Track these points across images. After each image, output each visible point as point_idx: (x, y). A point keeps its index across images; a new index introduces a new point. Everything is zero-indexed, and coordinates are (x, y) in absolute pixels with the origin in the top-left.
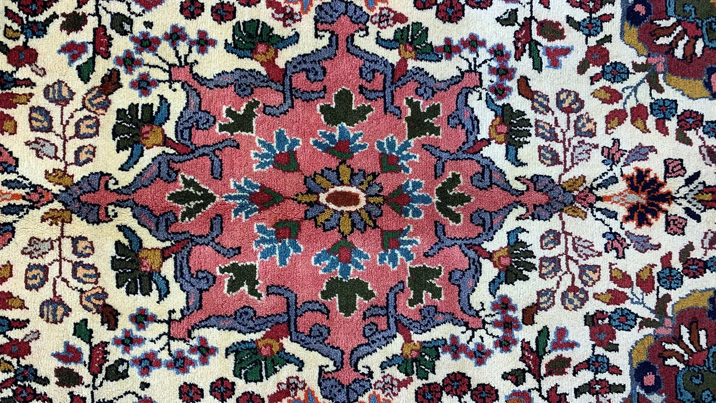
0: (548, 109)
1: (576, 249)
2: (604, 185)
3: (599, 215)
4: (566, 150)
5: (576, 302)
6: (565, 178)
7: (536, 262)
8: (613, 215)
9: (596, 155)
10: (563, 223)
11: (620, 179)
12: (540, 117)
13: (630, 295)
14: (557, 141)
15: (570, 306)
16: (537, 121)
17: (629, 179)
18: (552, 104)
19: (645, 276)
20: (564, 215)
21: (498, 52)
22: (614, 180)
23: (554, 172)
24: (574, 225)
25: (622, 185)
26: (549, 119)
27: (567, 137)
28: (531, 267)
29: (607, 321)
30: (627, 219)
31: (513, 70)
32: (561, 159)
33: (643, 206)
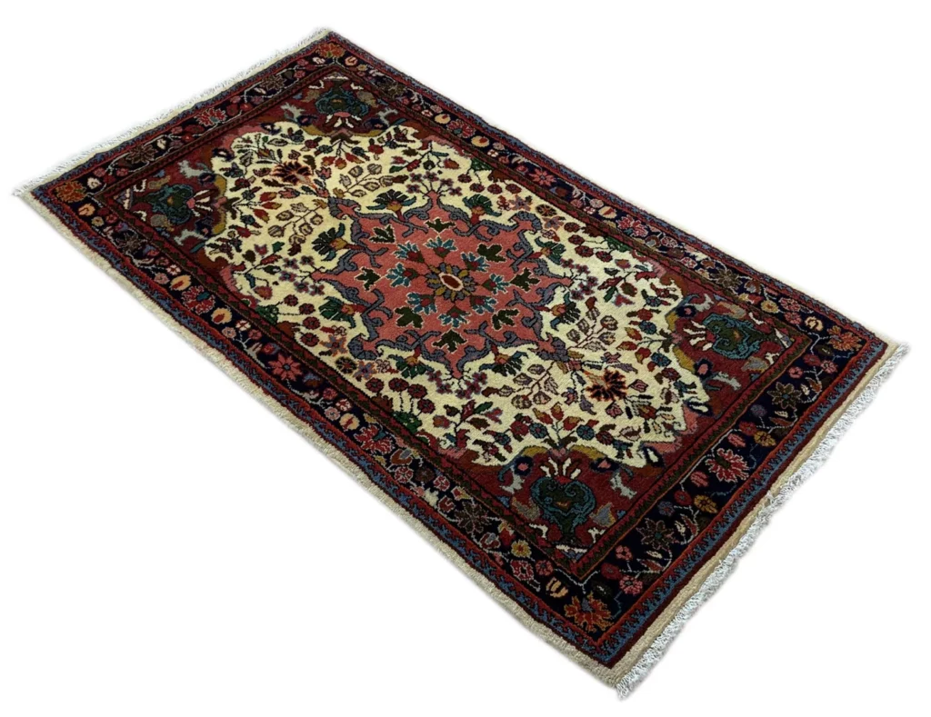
0: (594, 318)
1: (546, 383)
2: (592, 367)
3: (575, 377)
4: (586, 340)
5: (521, 405)
6: (572, 349)
7: (518, 373)
8: (583, 383)
9: (601, 353)
10: (551, 367)
11: (603, 369)
12: (586, 318)
13: (554, 423)
14: (585, 334)
15: (515, 404)
16: (583, 319)
17: (608, 373)
18: (599, 319)
19: (571, 421)
20: (555, 364)
21: (592, 281)
22: (599, 368)
23: (569, 343)
24: (556, 372)
25: (601, 373)
26: (591, 323)
27: (593, 336)
28: (513, 372)
29: (528, 425)
30: (589, 389)
31: (593, 292)
32: (580, 341)
33: (604, 389)
